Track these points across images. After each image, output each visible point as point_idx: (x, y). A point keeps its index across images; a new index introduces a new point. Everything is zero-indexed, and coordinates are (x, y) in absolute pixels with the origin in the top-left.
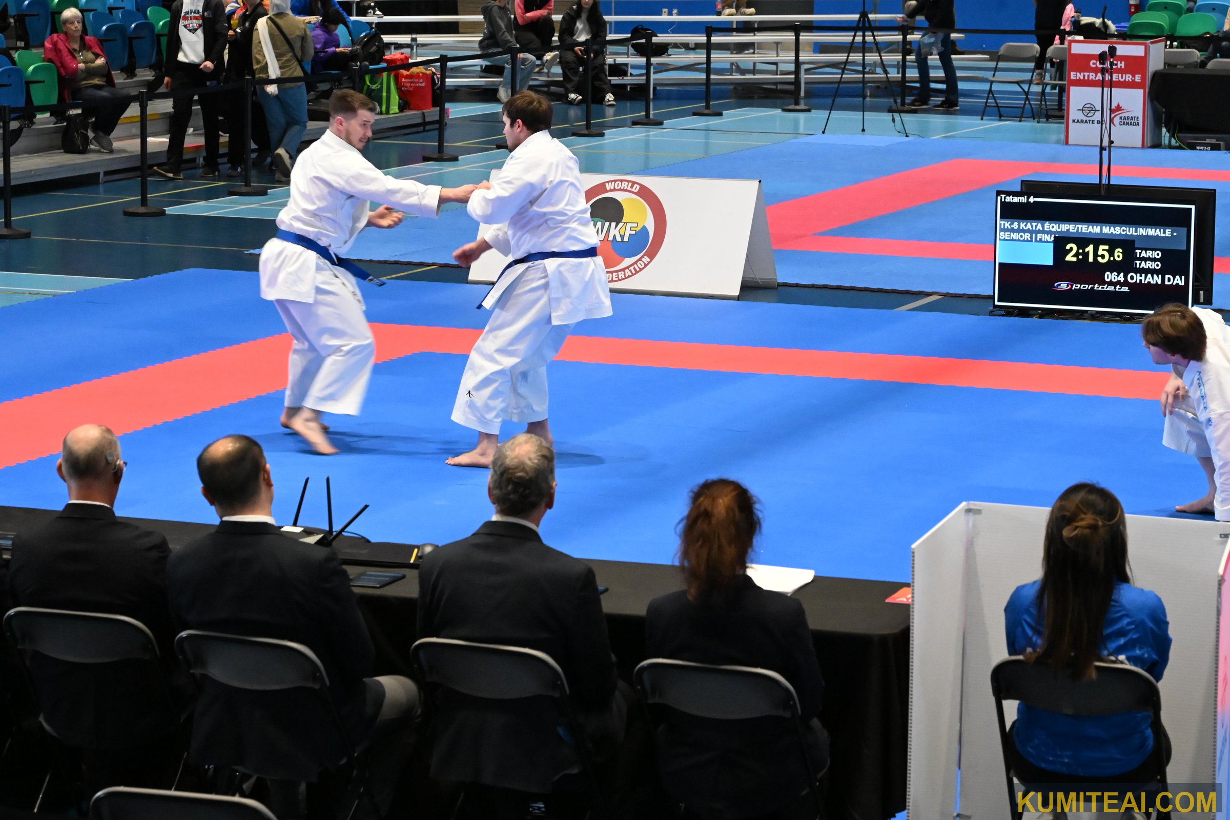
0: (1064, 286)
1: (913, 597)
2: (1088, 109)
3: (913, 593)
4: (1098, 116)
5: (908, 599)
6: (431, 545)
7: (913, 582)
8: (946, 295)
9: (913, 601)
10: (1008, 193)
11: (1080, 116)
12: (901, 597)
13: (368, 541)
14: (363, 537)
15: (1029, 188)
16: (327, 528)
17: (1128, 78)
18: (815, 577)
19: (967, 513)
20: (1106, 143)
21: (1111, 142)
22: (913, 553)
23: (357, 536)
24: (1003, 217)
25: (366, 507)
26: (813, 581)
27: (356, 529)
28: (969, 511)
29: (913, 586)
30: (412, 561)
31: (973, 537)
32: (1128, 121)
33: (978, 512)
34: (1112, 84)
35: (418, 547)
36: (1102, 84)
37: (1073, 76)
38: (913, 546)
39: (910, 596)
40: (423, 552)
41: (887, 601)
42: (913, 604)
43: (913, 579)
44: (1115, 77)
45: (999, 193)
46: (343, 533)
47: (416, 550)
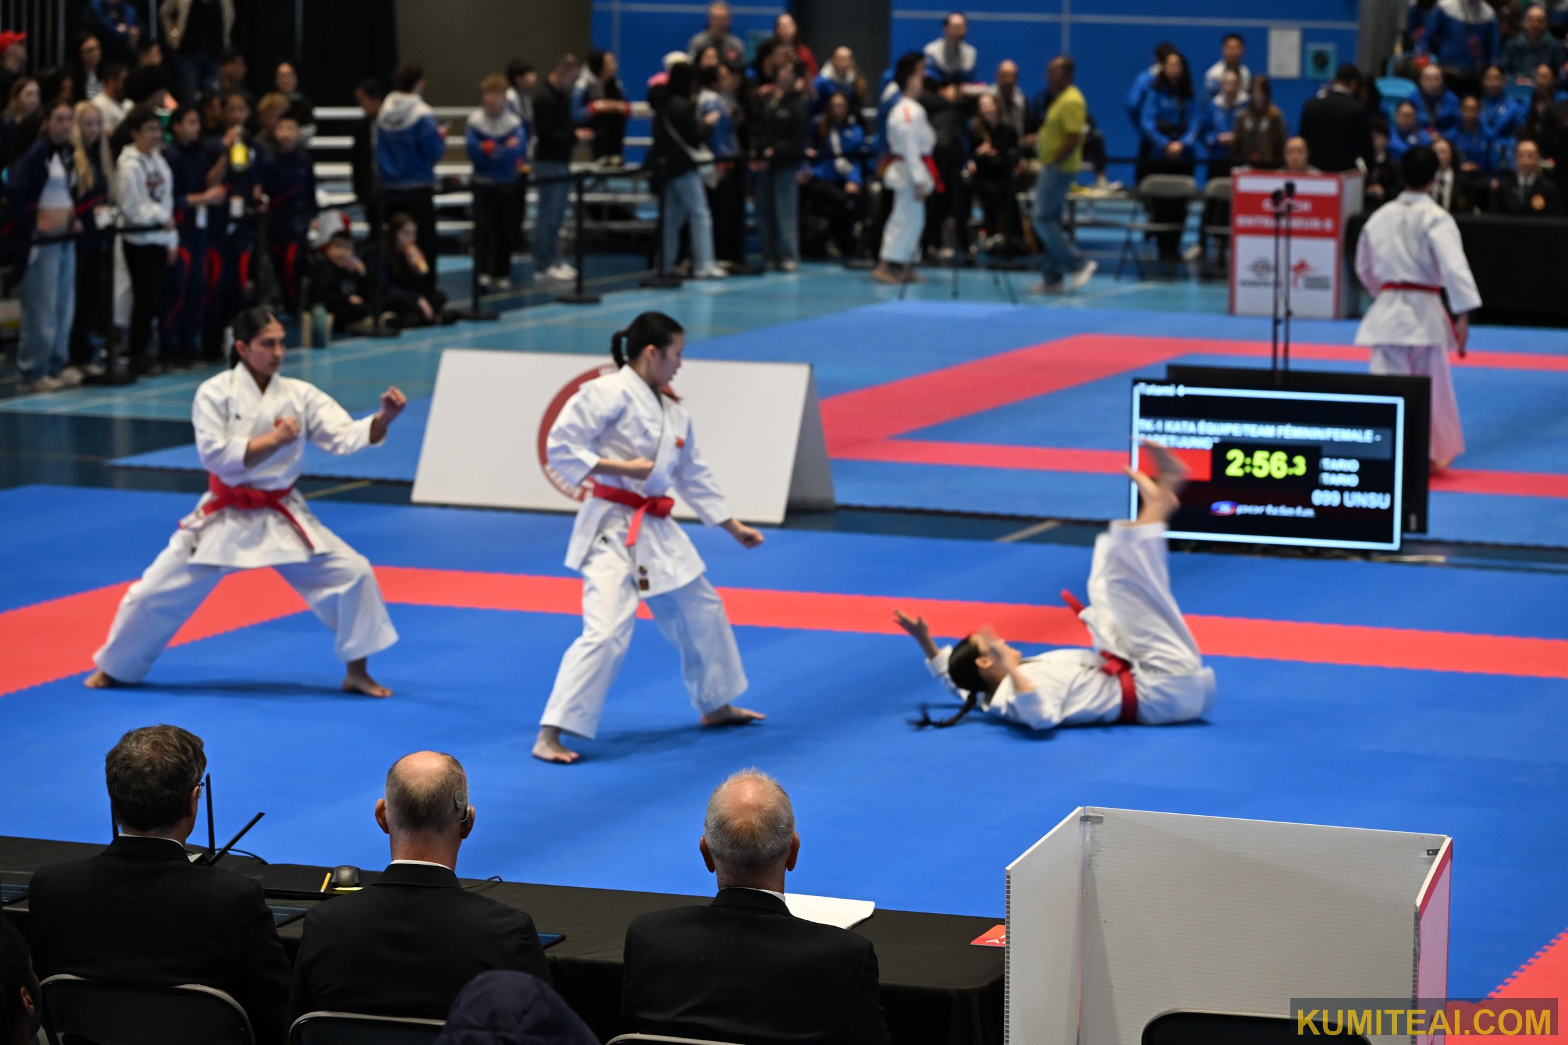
0: (1225, 508)
1: (1008, 937)
2: (1260, 267)
3: (1008, 932)
4: (1271, 277)
5: (1001, 941)
6: (350, 867)
7: (1008, 917)
8: (1067, 522)
9: (1008, 943)
10: (1149, 382)
11: (1250, 276)
12: (993, 938)
13: (264, 863)
14: (256, 858)
15: (1177, 375)
16: (207, 845)
17: (1315, 224)
18: (875, 910)
19: (1083, 822)
20: (1282, 312)
21: (1289, 313)
22: (1009, 877)
23: (248, 855)
24: (1144, 414)
25: (261, 815)
26: (872, 916)
27: (245, 846)
28: (1085, 819)
29: (1009, 922)
30: (322, 891)
31: (1091, 856)
32: (1316, 283)
33: (1099, 820)
34: (1289, 233)
35: (331, 870)
36: (1276, 232)
37: (1242, 221)
38: (1008, 868)
39: (1004, 936)
40: (338, 877)
41: (972, 943)
42: (1008, 948)
43: (1008, 912)
44: (1296, 223)
45: (1136, 382)
46: (229, 852)
47: (329, 875)
